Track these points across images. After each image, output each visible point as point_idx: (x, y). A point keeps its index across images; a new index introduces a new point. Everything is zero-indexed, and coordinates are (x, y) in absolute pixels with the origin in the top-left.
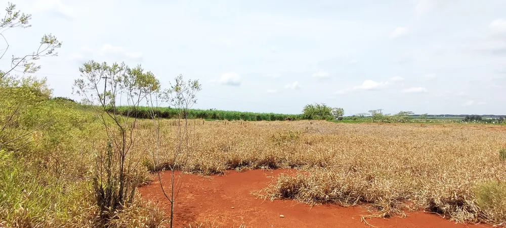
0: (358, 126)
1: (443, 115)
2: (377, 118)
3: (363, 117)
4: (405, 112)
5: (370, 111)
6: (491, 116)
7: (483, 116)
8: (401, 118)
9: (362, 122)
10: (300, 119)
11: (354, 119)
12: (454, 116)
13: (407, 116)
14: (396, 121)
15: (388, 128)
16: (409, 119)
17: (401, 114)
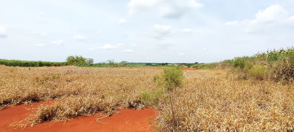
0: (101, 69)
1: (139, 63)
2: (112, 65)
3: (105, 64)
4: (124, 62)
5: (108, 61)
6: (154, 63)
7: (152, 63)
8: (123, 64)
9: (104, 66)
10: (64, 65)
11: (100, 65)
12: (143, 63)
13: (125, 64)
14: (120, 66)
15: (116, 69)
16: (126, 65)
17: (123, 62)
